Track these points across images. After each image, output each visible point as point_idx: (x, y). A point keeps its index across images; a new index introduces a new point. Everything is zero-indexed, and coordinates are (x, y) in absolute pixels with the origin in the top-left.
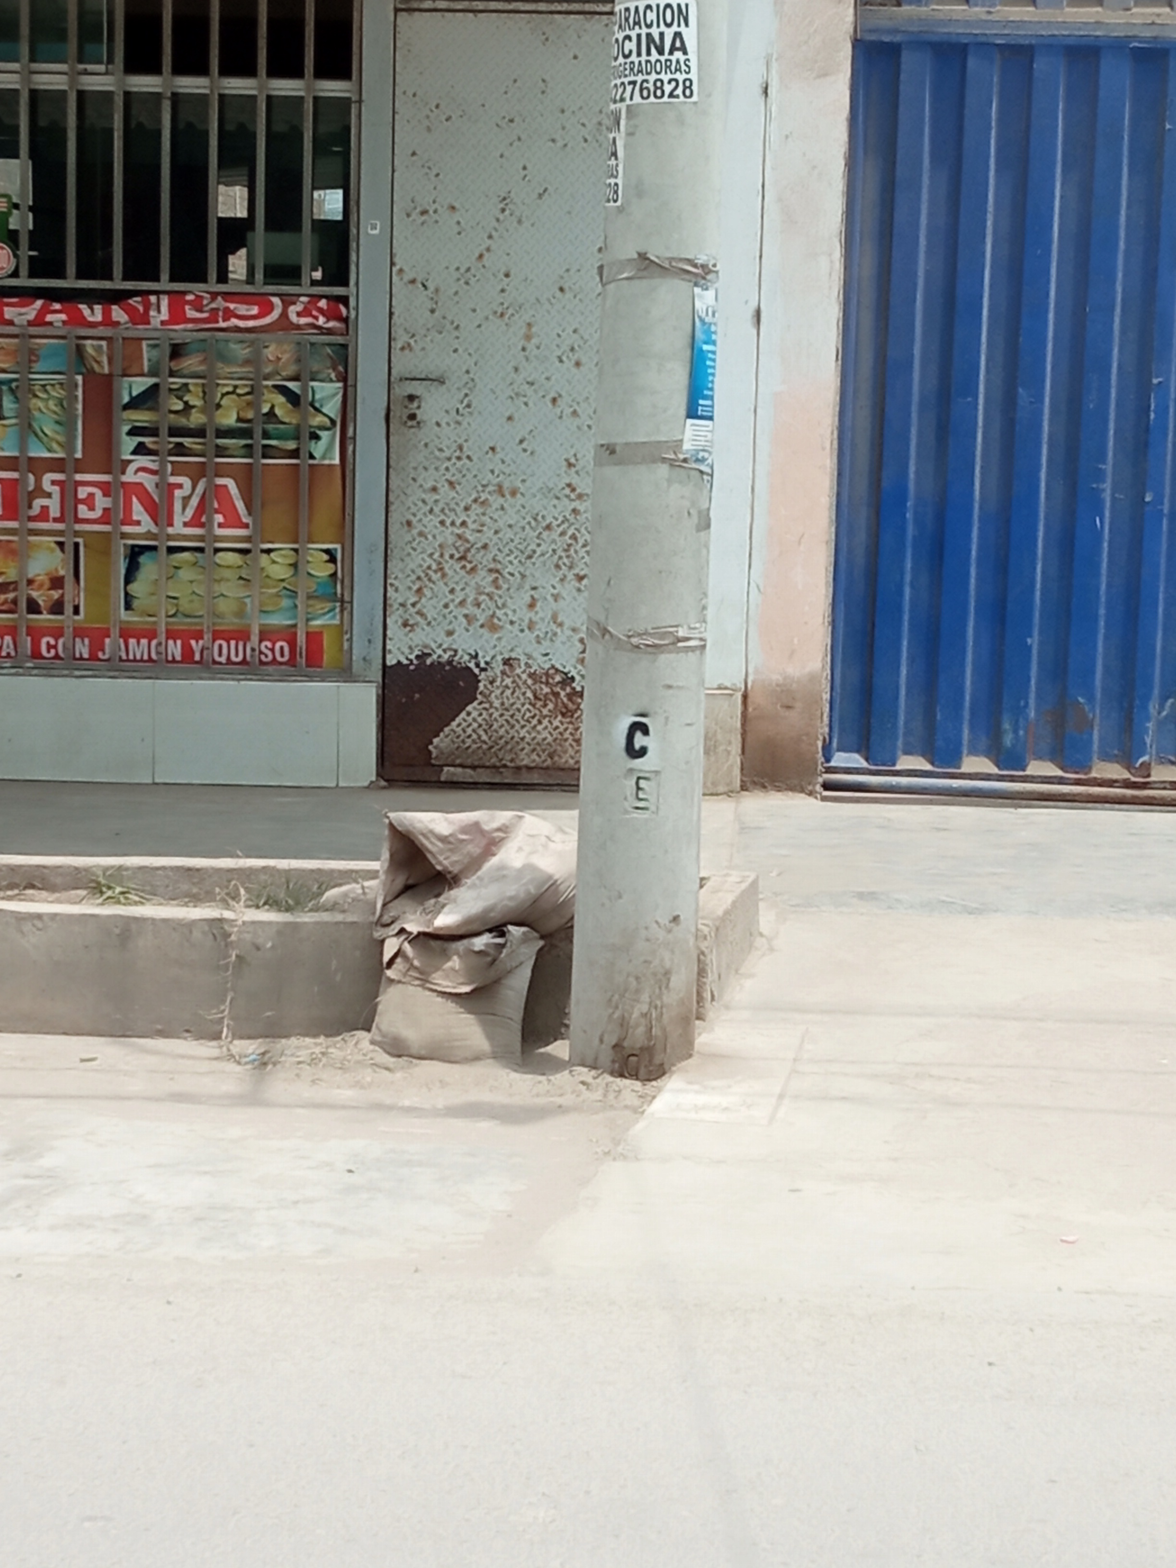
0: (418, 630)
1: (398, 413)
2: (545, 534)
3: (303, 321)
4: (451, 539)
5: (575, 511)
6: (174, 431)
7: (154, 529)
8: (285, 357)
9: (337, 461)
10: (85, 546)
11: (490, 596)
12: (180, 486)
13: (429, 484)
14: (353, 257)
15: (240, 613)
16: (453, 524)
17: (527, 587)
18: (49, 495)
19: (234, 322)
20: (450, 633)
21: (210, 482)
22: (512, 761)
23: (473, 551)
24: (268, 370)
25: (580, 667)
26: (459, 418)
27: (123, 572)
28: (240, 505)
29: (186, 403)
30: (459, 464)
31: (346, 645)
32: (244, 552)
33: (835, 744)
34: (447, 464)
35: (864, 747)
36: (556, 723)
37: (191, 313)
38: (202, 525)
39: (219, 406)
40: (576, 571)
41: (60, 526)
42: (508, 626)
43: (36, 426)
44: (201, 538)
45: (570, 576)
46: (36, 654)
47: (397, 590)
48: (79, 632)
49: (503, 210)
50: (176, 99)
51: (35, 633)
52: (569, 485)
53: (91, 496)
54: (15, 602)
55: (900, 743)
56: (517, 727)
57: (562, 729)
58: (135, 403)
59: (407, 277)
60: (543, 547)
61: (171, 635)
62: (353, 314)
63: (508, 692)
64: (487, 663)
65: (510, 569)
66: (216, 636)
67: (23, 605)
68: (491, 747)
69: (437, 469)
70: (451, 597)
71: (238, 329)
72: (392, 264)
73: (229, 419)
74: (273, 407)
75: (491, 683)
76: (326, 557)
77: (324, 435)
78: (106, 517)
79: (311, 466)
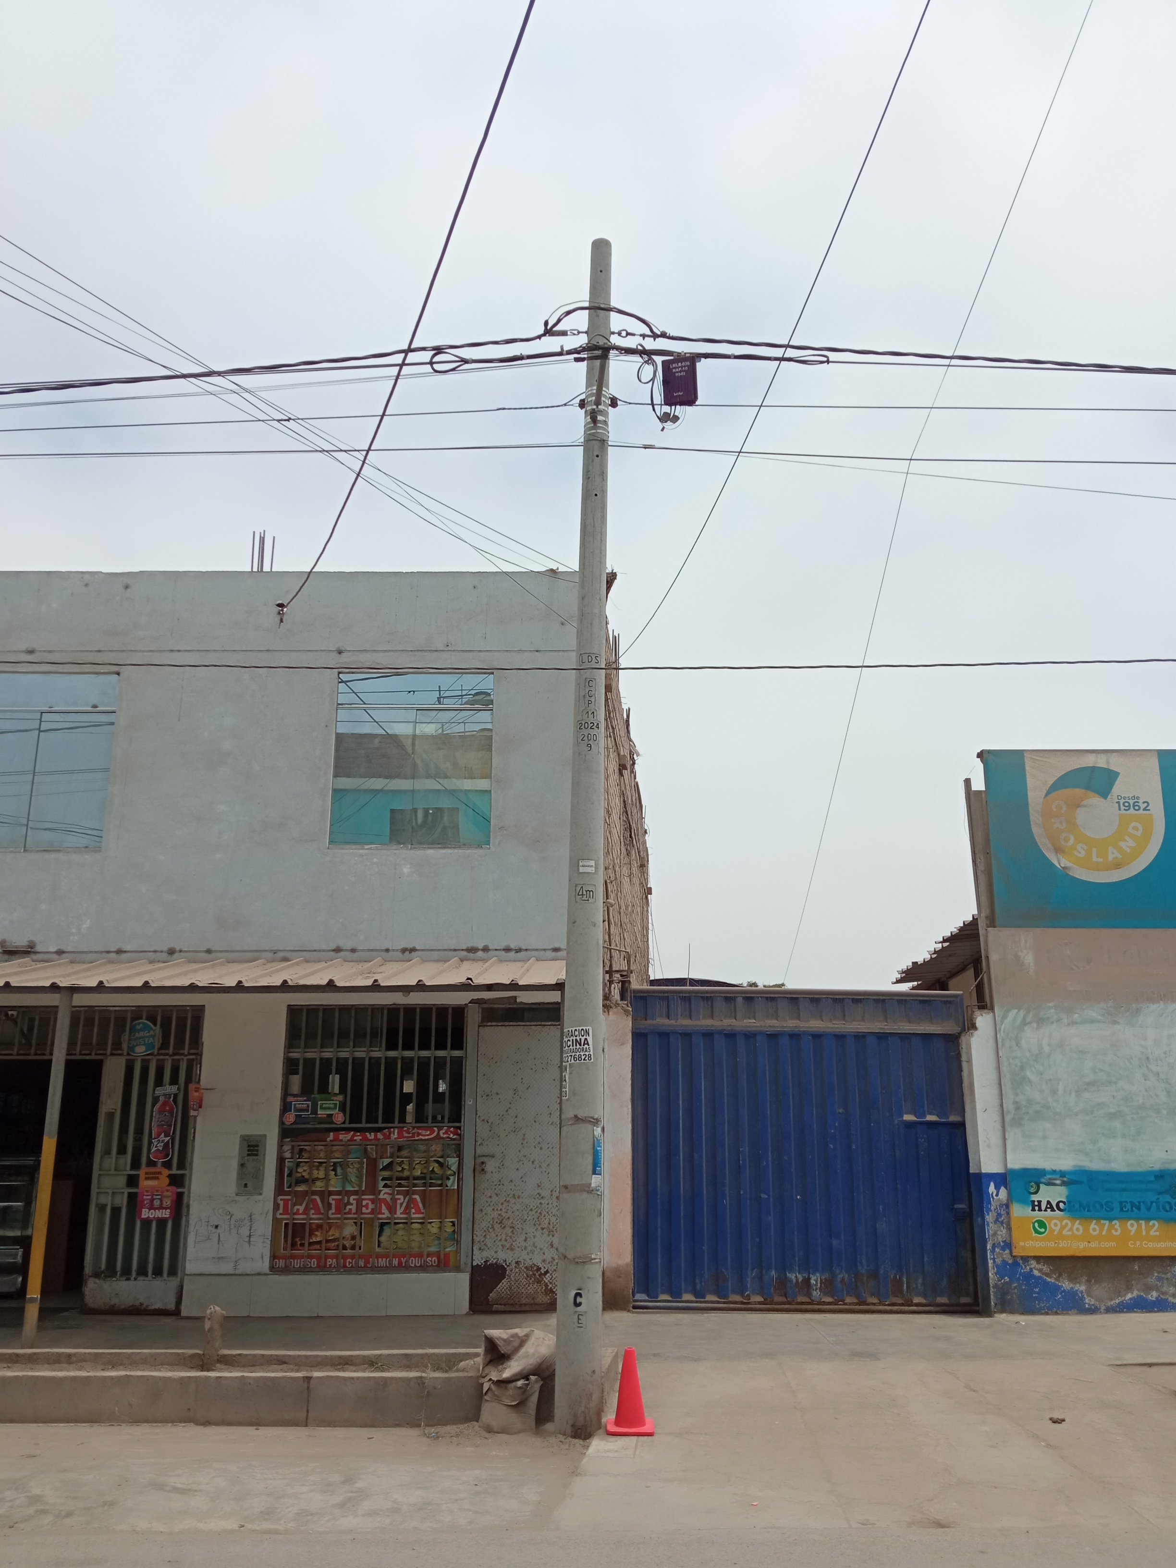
0: (485, 1251)
1: (478, 1168)
2: (530, 1213)
3: (445, 1136)
4: (496, 1216)
5: (541, 1203)
6: (398, 1179)
7: (389, 1216)
8: (438, 1149)
9: (456, 1188)
10: (364, 1223)
11: (511, 1237)
12: (399, 1199)
13: (489, 1195)
14: (463, 1112)
15: (420, 1247)
16: (497, 1210)
17: (524, 1233)
18: (352, 1204)
19: (421, 1137)
20: (496, 1252)
21: (410, 1197)
22: (519, 1301)
23: (504, 1220)
24: (432, 1154)
25: (543, 1263)
26: (499, 1170)
27: (378, 1233)
28: (421, 1205)
29: (403, 1168)
30: (500, 1187)
31: (458, 1258)
32: (421, 1223)
33: (636, 1290)
34: (495, 1187)
35: (647, 1291)
36: (535, 1286)
37: (406, 1135)
38: (407, 1214)
39: (414, 1168)
40: (541, 1226)
41: (356, 1216)
42: (518, 1249)
43: (348, 1178)
44: (406, 1219)
45: (539, 1228)
46: (345, 1266)
47: (477, 1236)
48: (361, 1257)
49: (515, 1094)
50: (403, 1058)
51: (345, 1258)
52: (538, 1194)
53: (367, 1204)
54: (338, 1246)
55: (659, 1290)
56: (521, 1288)
57: (537, 1288)
58: (385, 1168)
59: (482, 1118)
60: (529, 1217)
61: (395, 1256)
62: (463, 1133)
63: (517, 1275)
64: (509, 1263)
65: (518, 1226)
66: (411, 1256)
67: (341, 1246)
68: (511, 1297)
69: (492, 1189)
70: (496, 1238)
71: (422, 1140)
72: (476, 1114)
73: (418, 1173)
74: (433, 1168)
75: (511, 1271)
76: (451, 1224)
77: (452, 1178)
78: (372, 1212)
79: (447, 1189)
